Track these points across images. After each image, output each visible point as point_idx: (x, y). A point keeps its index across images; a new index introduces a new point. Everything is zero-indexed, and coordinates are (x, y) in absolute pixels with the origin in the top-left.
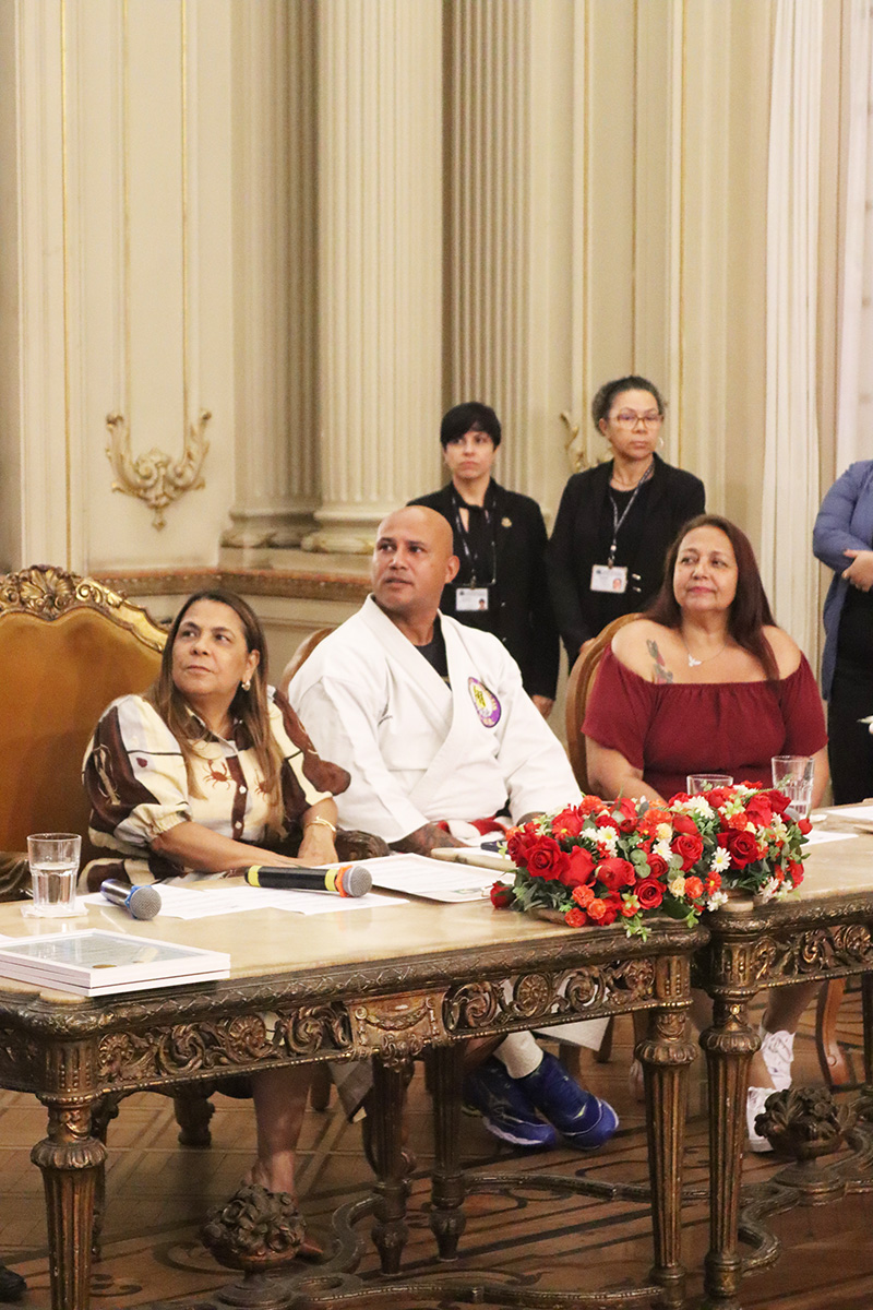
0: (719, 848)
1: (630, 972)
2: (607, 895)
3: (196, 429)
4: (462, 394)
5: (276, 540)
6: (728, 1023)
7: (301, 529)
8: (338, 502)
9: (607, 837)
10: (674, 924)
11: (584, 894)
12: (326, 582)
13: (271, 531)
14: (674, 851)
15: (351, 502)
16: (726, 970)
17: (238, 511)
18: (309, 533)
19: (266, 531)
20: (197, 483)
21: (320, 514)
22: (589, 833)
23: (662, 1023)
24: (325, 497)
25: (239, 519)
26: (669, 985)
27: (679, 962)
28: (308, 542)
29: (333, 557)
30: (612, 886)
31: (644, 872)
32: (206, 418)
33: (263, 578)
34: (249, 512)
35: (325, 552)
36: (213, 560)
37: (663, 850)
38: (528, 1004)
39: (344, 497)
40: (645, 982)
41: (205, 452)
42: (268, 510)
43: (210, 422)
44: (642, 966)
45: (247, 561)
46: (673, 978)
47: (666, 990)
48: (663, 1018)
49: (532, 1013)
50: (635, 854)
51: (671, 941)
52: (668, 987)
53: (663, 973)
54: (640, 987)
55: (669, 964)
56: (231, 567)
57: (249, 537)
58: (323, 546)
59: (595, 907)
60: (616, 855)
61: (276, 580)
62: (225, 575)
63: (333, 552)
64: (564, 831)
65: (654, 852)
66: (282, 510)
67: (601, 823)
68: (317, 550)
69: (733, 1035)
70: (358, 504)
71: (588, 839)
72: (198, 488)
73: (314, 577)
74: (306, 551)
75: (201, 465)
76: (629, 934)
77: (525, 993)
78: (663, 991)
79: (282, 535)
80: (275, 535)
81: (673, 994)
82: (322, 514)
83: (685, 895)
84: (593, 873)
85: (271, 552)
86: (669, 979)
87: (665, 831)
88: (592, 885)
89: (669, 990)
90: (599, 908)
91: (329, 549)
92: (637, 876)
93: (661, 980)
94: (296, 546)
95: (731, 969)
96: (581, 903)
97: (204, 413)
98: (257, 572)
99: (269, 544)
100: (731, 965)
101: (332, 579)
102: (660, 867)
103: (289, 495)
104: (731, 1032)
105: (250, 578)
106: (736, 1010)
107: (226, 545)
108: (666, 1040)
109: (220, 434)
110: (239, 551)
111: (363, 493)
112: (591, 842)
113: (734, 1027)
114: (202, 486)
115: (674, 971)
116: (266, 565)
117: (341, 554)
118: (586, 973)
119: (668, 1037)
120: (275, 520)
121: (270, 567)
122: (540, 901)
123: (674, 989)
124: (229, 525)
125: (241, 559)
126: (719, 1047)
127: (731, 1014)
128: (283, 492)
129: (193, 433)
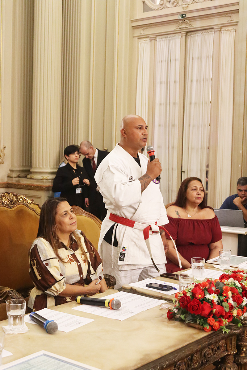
0: (244, 297)
1: (221, 343)
2: (218, 320)
3: (2, 150)
4: (67, 144)
5: (20, 176)
6: (242, 354)
7: (26, 173)
8: (36, 168)
9: (214, 297)
10: (234, 326)
11: (211, 320)
12: (34, 186)
13: (19, 174)
14: (234, 300)
15: (39, 168)
16: (242, 337)
17: (11, 169)
18: (28, 174)
19: (18, 174)
20: (2, 162)
21: (31, 170)
22: (208, 296)
23: (228, 359)
24: (33, 166)
25: (12, 171)
26: (231, 346)
27: (234, 338)
28: (29, 176)
29: (35, 180)
30: (219, 316)
31: (227, 310)
32: (5, 148)
33: (18, 185)
34: (14, 169)
35: (33, 179)
36: (6, 180)
37: (231, 301)
38: (195, 363)
39: (38, 167)
40: (224, 346)
41: (4, 155)
42: (19, 169)
43: (5, 149)
44: (224, 341)
45: (14, 181)
46: (232, 344)
47: (230, 348)
48: (228, 357)
49: (196, 366)
50: (223, 304)
51: (234, 332)
52: (231, 347)
53: (229, 342)
54: (223, 348)
55: (231, 340)
56: (10, 182)
57: (14, 175)
58: (33, 177)
59: (216, 325)
60: (217, 304)
61: (22, 185)
62: (8, 184)
63: (35, 179)
64: (200, 296)
65: (229, 302)
66: (22, 169)
67: (210, 292)
68: (31, 178)
69: (243, 358)
70: (42, 168)
71: (208, 299)
72: (2, 163)
73: (31, 184)
74: (28, 178)
75: (3, 158)
76: (223, 332)
77: (195, 359)
78: (229, 348)
79: (22, 175)
80: (20, 175)
81: (232, 349)
82: (32, 170)
83: (237, 316)
84: (212, 311)
85: (20, 179)
86: (231, 344)
87: (230, 293)
88: (212, 316)
89: (231, 348)
90: (217, 325)
91: (34, 178)
92: (225, 311)
93: (229, 345)
94: (26, 177)
95: (244, 336)
96: (211, 324)
97: (4, 147)
98: (16, 183)
99: (19, 177)
100: (244, 335)
101: (36, 185)
102: (231, 307)
103: (23, 165)
104: (243, 357)
105: (15, 184)
106: (244, 349)
107: (8, 177)
108: (229, 365)
109: (8, 151)
110: (12, 178)
111: (42, 166)
112: (209, 300)
113: (243, 355)
114: (3, 163)
115: (233, 341)
116: (18, 181)
117: (37, 180)
118: (211, 348)
119: (229, 363)
120: (20, 171)
121: (20, 182)
122: (191, 321)
123: (232, 348)
124: (9, 172)
125: (12, 180)
126: (240, 362)
127: (243, 350)
128: (21, 165)
129: (1, 151)
